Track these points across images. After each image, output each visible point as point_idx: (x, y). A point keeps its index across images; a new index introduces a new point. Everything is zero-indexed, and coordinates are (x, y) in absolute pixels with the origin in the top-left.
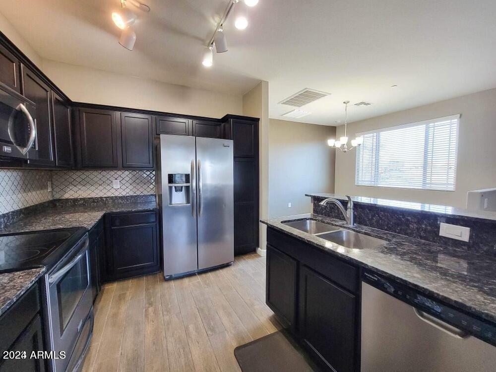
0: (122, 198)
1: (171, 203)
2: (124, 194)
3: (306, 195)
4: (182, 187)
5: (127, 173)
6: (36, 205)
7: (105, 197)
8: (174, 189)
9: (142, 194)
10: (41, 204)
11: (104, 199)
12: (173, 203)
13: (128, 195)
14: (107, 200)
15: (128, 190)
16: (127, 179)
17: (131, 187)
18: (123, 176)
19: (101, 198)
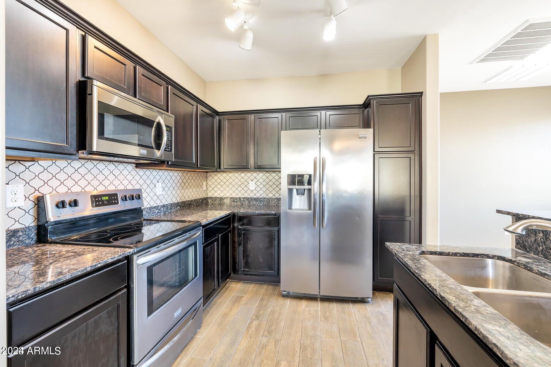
0: (256, 199)
1: (290, 208)
2: (258, 195)
3: (498, 211)
4: (305, 189)
5: (261, 174)
6: (192, 201)
7: (243, 198)
8: (295, 192)
9: (274, 197)
10: (195, 200)
11: (242, 200)
12: (293, 207)
13: (261, 197)
14: (244, 200)
15: (261, 192)
16: (261, 180)
17: (264, 189)
18: (258, 177)
19: (240, 198)
